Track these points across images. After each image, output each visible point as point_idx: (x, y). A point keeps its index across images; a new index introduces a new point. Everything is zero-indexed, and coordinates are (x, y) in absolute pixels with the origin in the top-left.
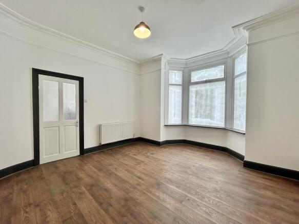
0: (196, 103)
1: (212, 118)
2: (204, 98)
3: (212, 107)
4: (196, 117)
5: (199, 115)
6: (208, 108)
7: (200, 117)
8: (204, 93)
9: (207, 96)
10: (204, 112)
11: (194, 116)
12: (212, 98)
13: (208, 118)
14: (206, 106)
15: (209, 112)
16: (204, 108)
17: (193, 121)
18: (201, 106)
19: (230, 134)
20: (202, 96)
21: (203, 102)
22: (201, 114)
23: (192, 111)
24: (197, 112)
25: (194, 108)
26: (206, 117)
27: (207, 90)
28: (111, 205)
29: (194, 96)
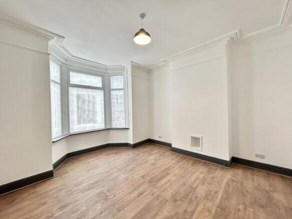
0: (78, 108)
1: (94, 122)
2: (87, 103)
3: (94, 112)
4: (79, 123)
5: (82, 121)
6: (91, 113)
7: (84, 123)
8: (86, 98)
9: (89, 102)
10: (87, 117)
11: (76, 122)
12: (94, 104)
13: (91, 123)
14: (89, 111)
15: (92, 116)
16: (87, 113)
17: (75, 128)
18: (84, 111)
19: (112, 132)
20: (84, 101)
21: (86, 108)
22: (84, 120)
23: (74, 117)
24: (79, 118)
25: (75, 114)
26: (90, 122)
27: (89, 96)
28: (186, 211)
29: (76, 100)
